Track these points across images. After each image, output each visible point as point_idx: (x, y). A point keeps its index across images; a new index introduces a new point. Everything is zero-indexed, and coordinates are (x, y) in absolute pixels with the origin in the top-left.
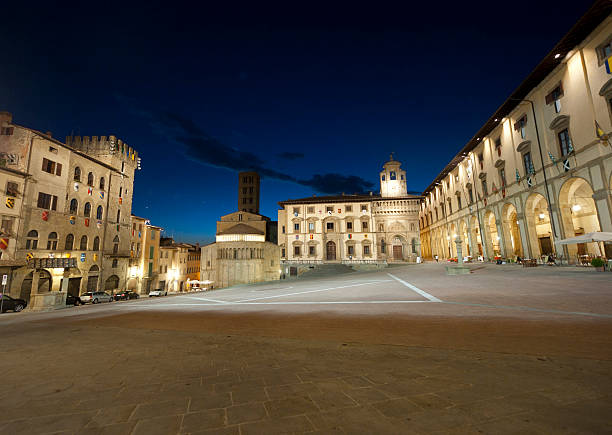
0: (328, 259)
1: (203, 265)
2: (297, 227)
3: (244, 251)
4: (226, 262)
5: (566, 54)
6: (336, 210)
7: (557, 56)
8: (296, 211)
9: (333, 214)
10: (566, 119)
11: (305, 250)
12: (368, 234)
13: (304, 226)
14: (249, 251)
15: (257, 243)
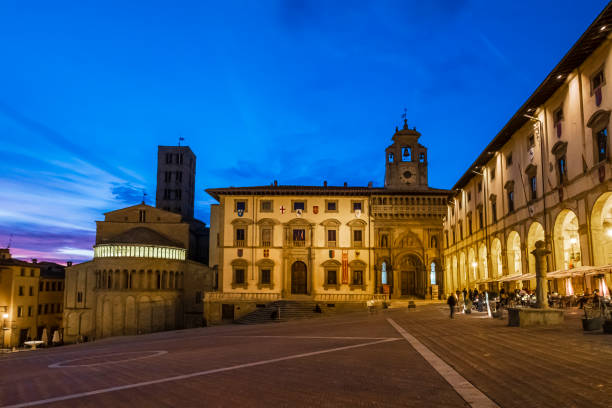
0: (294, 291)
1: (70, 300)
2: (240, 235)
3: (146, 276)
4: (110, 295)
5: (567, 76)
6: (310, 209)
7: (560, 77)
8: (241, 206)
9: (304, 216)
10: (565, 145)
11: (253, 275)
12: (361, 251)
13: (253, 234)
14: (154, 277)
15: (170, 261)
